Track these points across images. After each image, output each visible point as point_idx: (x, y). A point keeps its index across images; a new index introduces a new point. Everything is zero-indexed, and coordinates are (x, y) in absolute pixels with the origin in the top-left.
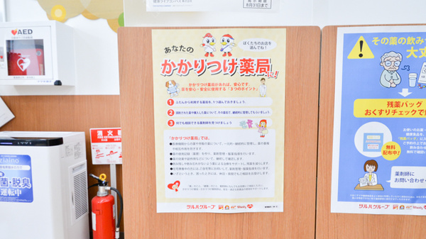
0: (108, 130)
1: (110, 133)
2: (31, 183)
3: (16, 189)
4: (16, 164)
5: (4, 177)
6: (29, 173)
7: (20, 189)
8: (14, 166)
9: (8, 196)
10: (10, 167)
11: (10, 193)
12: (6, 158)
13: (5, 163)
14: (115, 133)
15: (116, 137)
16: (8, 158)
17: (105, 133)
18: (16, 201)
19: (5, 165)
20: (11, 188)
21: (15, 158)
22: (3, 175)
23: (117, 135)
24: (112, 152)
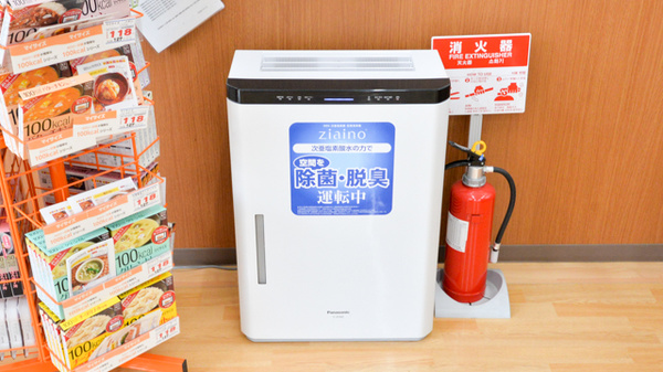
0: (478, 40)
1: (481, 46)
2: (391, 177)
3: (355, 191)
4: (358, 141)
5: (327, 169)
6: (389, 159)
7: (362, 191)
8: (352, 145)
9: (334, 204)
10: (342, 148)
11: (339, 198)
12: (334, 130)
13: (332, 141)
14: (493, 45)
15: (497, 55)
16: (341, 130)
17: (468, 46)
18: (351, 214)
19: (332, 145)
20: (342, 189)
21: (357, 130)
22: (326, 163)
23: (498, 51)
24: (480, 88)
